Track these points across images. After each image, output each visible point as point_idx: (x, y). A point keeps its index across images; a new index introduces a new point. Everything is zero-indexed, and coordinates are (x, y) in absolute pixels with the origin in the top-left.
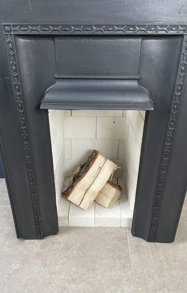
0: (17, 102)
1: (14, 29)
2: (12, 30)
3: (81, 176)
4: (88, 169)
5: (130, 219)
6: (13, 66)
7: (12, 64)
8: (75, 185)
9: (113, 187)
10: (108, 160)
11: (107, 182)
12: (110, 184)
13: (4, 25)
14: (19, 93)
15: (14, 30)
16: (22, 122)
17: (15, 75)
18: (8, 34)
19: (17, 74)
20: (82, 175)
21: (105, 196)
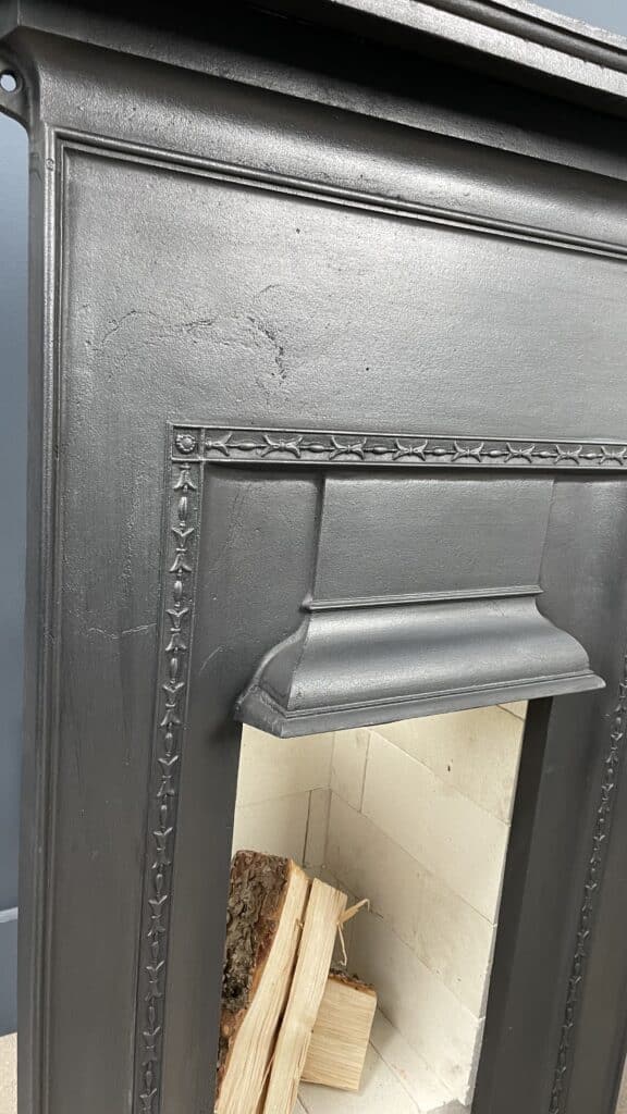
0: (163, 723)
1: (210, 443)
2: (202, 448)
3: (246, 981)
4: (269, 943)
5: (456, 1103)
6: (178, 578)
7: (176, 571)
8: (234, 1033)
9: (356, 989)
10: (316, 882)
11: (329, 977)
12: (342, 981)
13: (175, 427)
14: (177, 682)
15: (208, 448)
16: (164, 807)
17: (178, 615)
18: (182, 463)
19: (184, 611)
20: (250, 978)
21: (332, 1042)
